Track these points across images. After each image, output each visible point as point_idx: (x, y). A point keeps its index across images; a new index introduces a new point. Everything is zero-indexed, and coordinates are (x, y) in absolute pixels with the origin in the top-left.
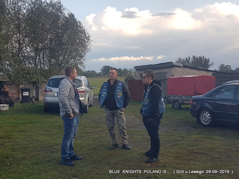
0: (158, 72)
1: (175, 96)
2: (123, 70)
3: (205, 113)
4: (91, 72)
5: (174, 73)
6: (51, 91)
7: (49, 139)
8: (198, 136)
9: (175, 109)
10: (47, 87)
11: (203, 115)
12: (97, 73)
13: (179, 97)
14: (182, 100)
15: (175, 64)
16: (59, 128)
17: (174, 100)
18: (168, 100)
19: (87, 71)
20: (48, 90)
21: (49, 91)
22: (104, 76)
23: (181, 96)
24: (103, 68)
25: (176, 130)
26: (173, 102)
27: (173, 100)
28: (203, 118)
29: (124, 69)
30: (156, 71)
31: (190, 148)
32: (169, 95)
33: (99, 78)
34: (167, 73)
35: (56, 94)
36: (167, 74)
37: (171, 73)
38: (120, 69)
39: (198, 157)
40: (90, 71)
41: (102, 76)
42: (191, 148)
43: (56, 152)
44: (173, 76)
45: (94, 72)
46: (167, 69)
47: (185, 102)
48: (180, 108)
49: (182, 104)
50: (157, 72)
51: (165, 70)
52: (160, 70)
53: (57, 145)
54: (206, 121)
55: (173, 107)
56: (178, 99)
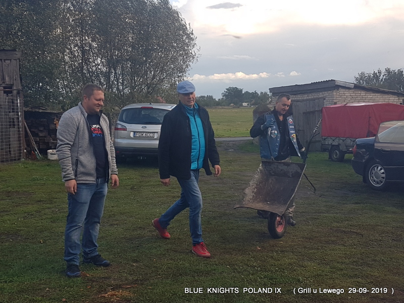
0: (310, 97)
1: (334, 138)
2: (260, 94)
3: (376, 168)
4: (205, 99)
5: (337, 98)
6: (125, 129)
7: (112, 205)
8: (357, 205)
9: (333, 160)
10: (118, 122)
11: (374, 172)
12: (217, 100)
13: (341, 141)
14: (346, 146)
15: (338, 84)
16: (131, 189)
17: (333, 146)
18: (322, 145)
19: (200, 97)
20: (119, 127)
21: (120, 129)
22: (229, 105)
23: (344, 139)
24: (226, 90)
25: (324, 195)
26: (330, 148)
27: (330, 147)
28: (373, 175)
29: (262, 93)
30: (306, 96)
31: (335, 224)
32: (324, 138)
33: (219, 108)
34: (325, 99)
35: (132, 135)
36: (324, 101)
37: (332, 98)
38: (256, 93)
39: (343, 238)
40: (204, 97)
41: (224, 106)
42: (337, 224)
43: (117, 224)
44: (335, 103)
45: (210, 98)
46: (326, 93)
47: (351, 149)
48: (341, 160)
49: (346, 152)
50: (308, 98)
51: (321, 94)
52: (313, 95)
53: (121, 214)
54: (378, 181)
55: (330, 157)
56: (339, 144)
